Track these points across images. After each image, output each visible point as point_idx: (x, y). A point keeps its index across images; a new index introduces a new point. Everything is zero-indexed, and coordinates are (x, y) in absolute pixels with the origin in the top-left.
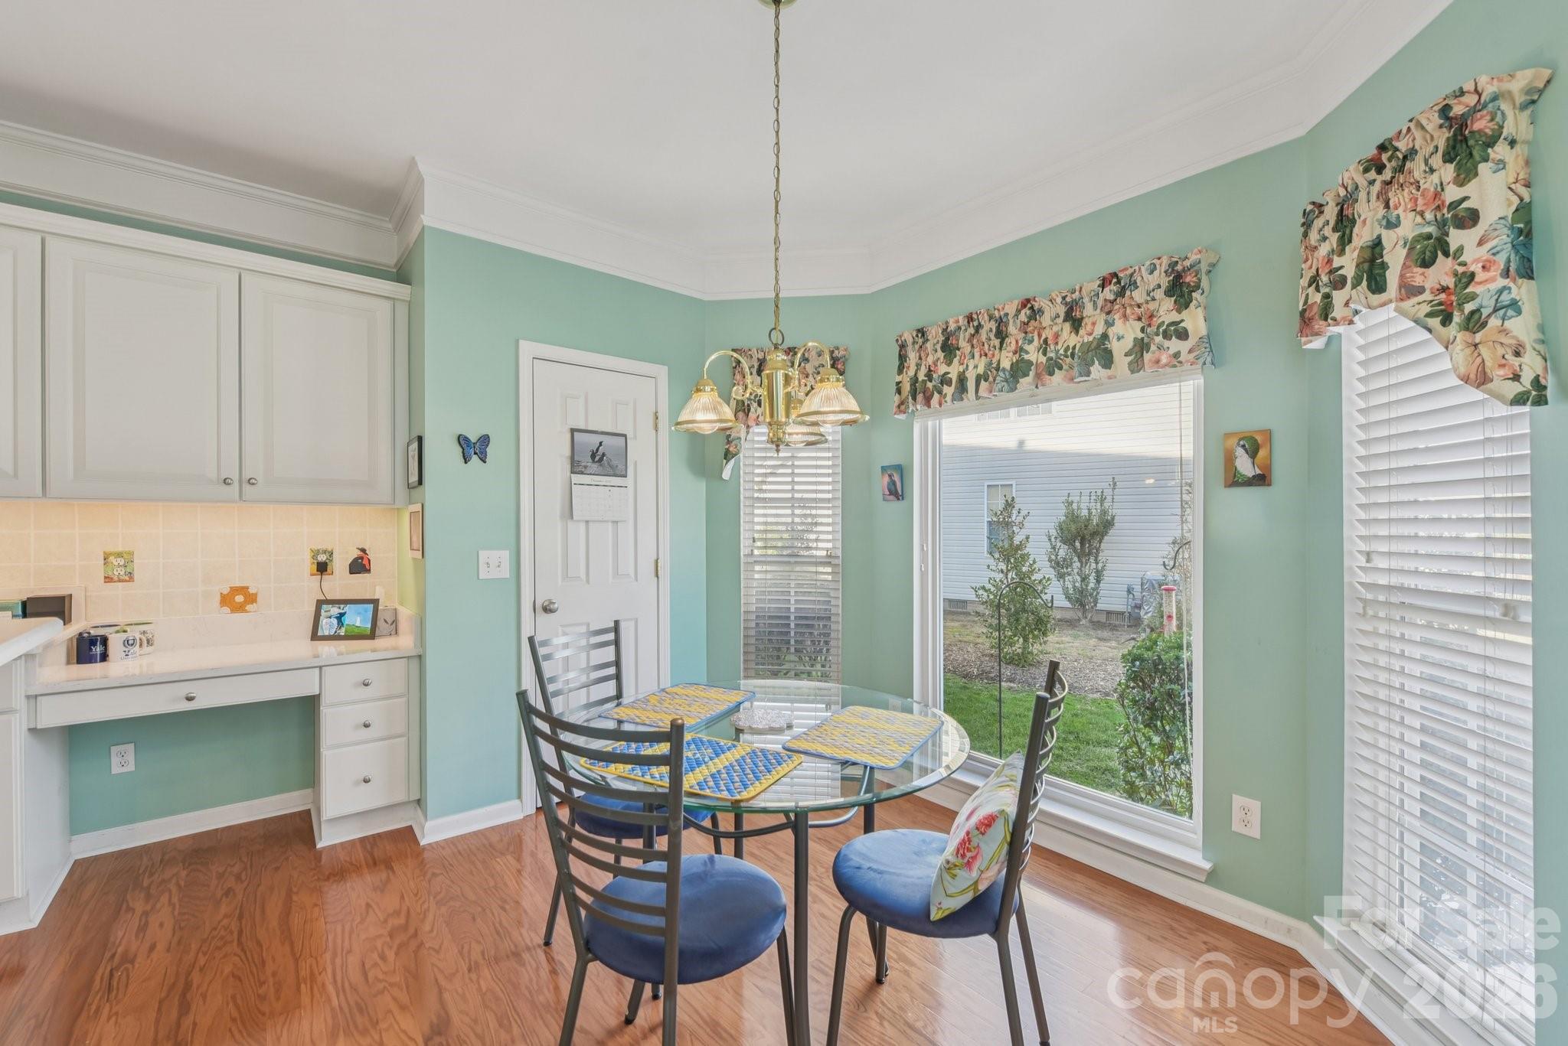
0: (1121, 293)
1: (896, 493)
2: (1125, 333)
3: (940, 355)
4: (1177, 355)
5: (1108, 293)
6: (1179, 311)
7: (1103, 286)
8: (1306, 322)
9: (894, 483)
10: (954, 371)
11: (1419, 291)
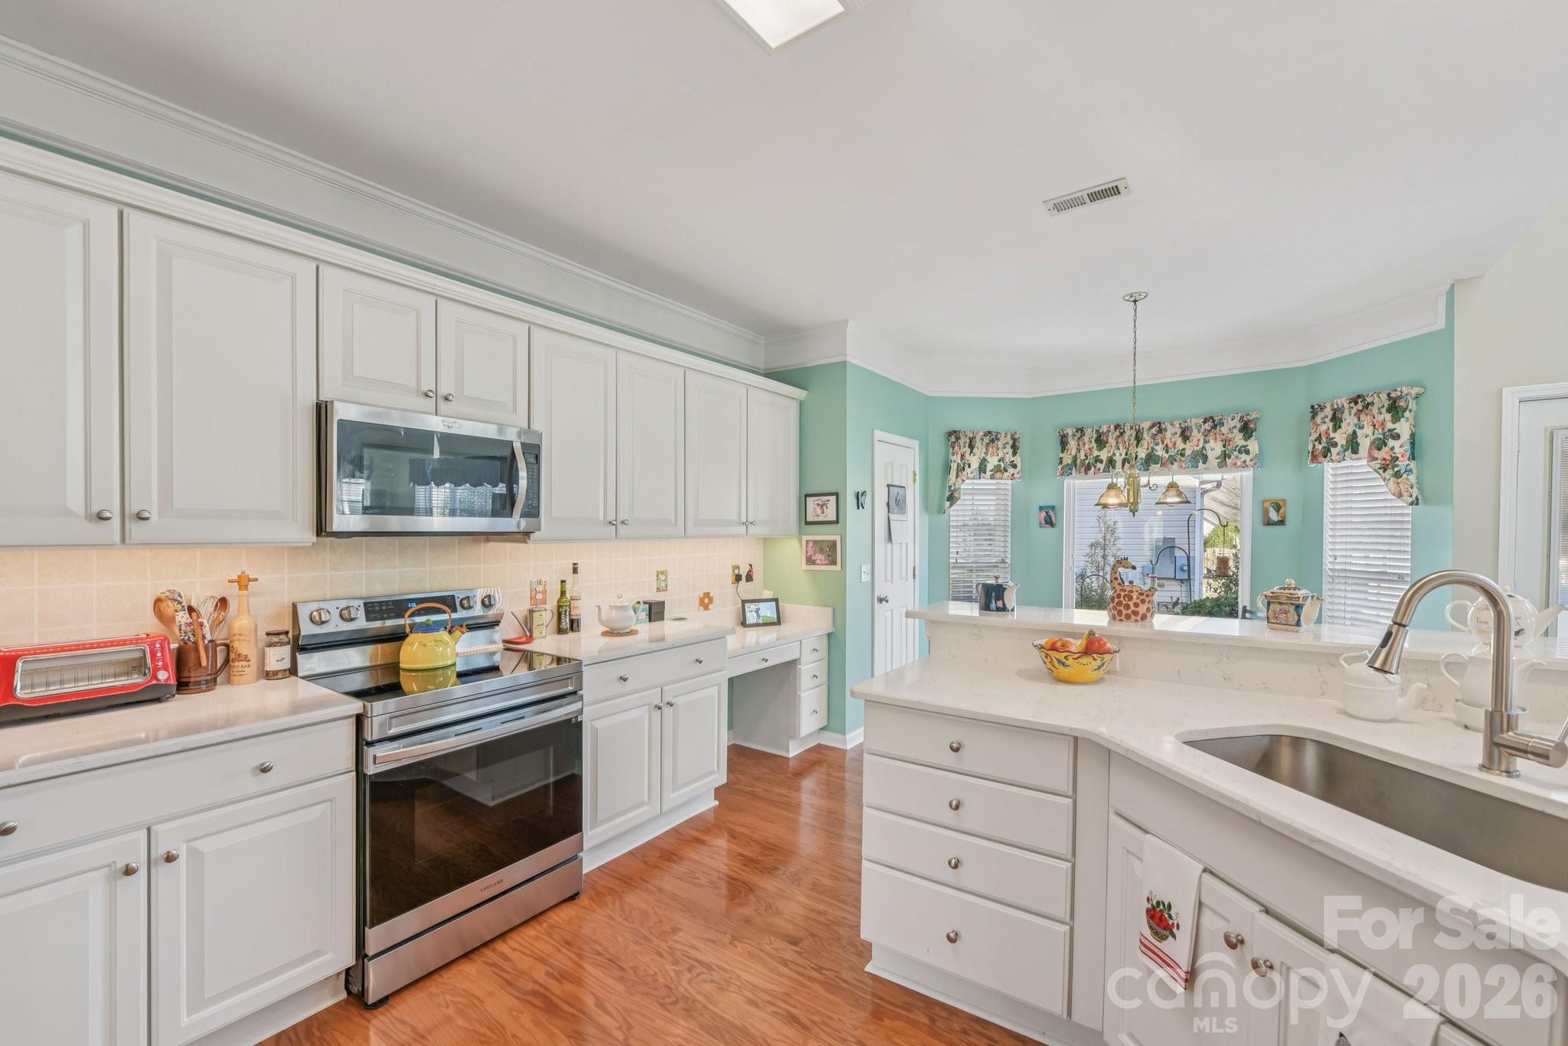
0: (1215, 427)
1: (1049, 522)
2: (1215, 448)
3: (1094, 444)
4: (1245, 462)
5: (1207, 426)
6: (1246, 440)
7: (1205, 422)
8: (1314, 457)
9: (1050, 517)
10: (1104, 455)
11: (1377, 459)
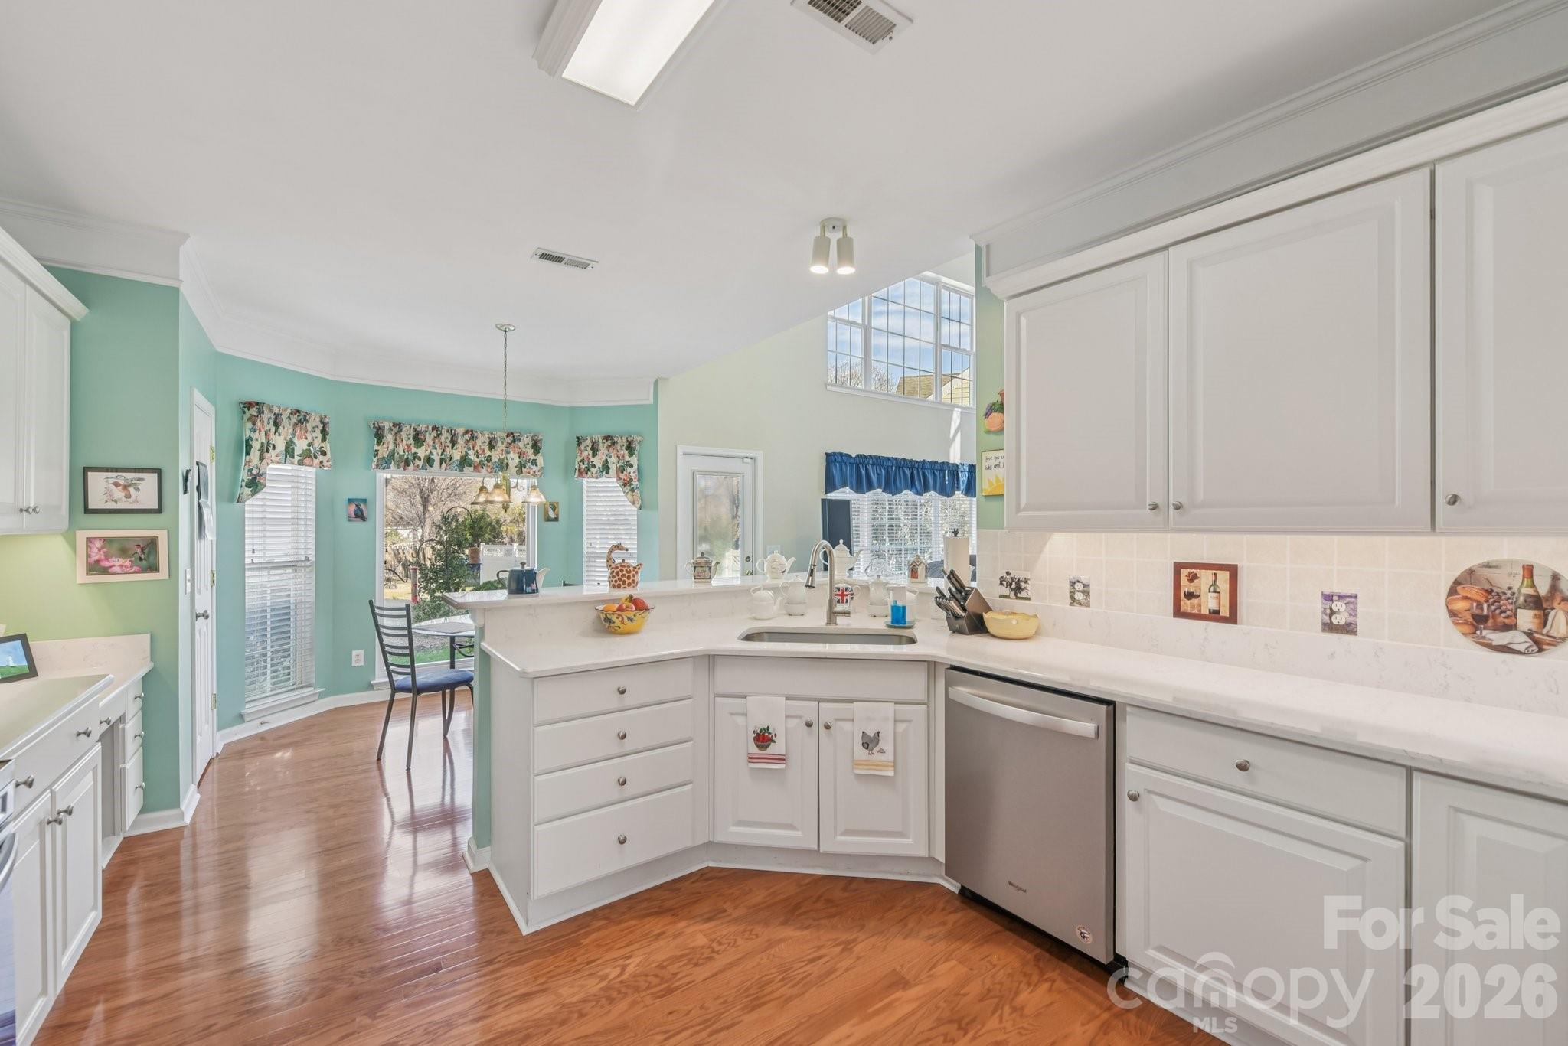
0: (514, 441)
1: (360, 515)
2: (513, 459)
3: (411, 441)
4: (535, 472)
5: (509, 440)
6: (535, 455)
7: (507, 436)
8: (580, 474)
9: (361, 511)
10: (422, 452)
11: (621, 479)
